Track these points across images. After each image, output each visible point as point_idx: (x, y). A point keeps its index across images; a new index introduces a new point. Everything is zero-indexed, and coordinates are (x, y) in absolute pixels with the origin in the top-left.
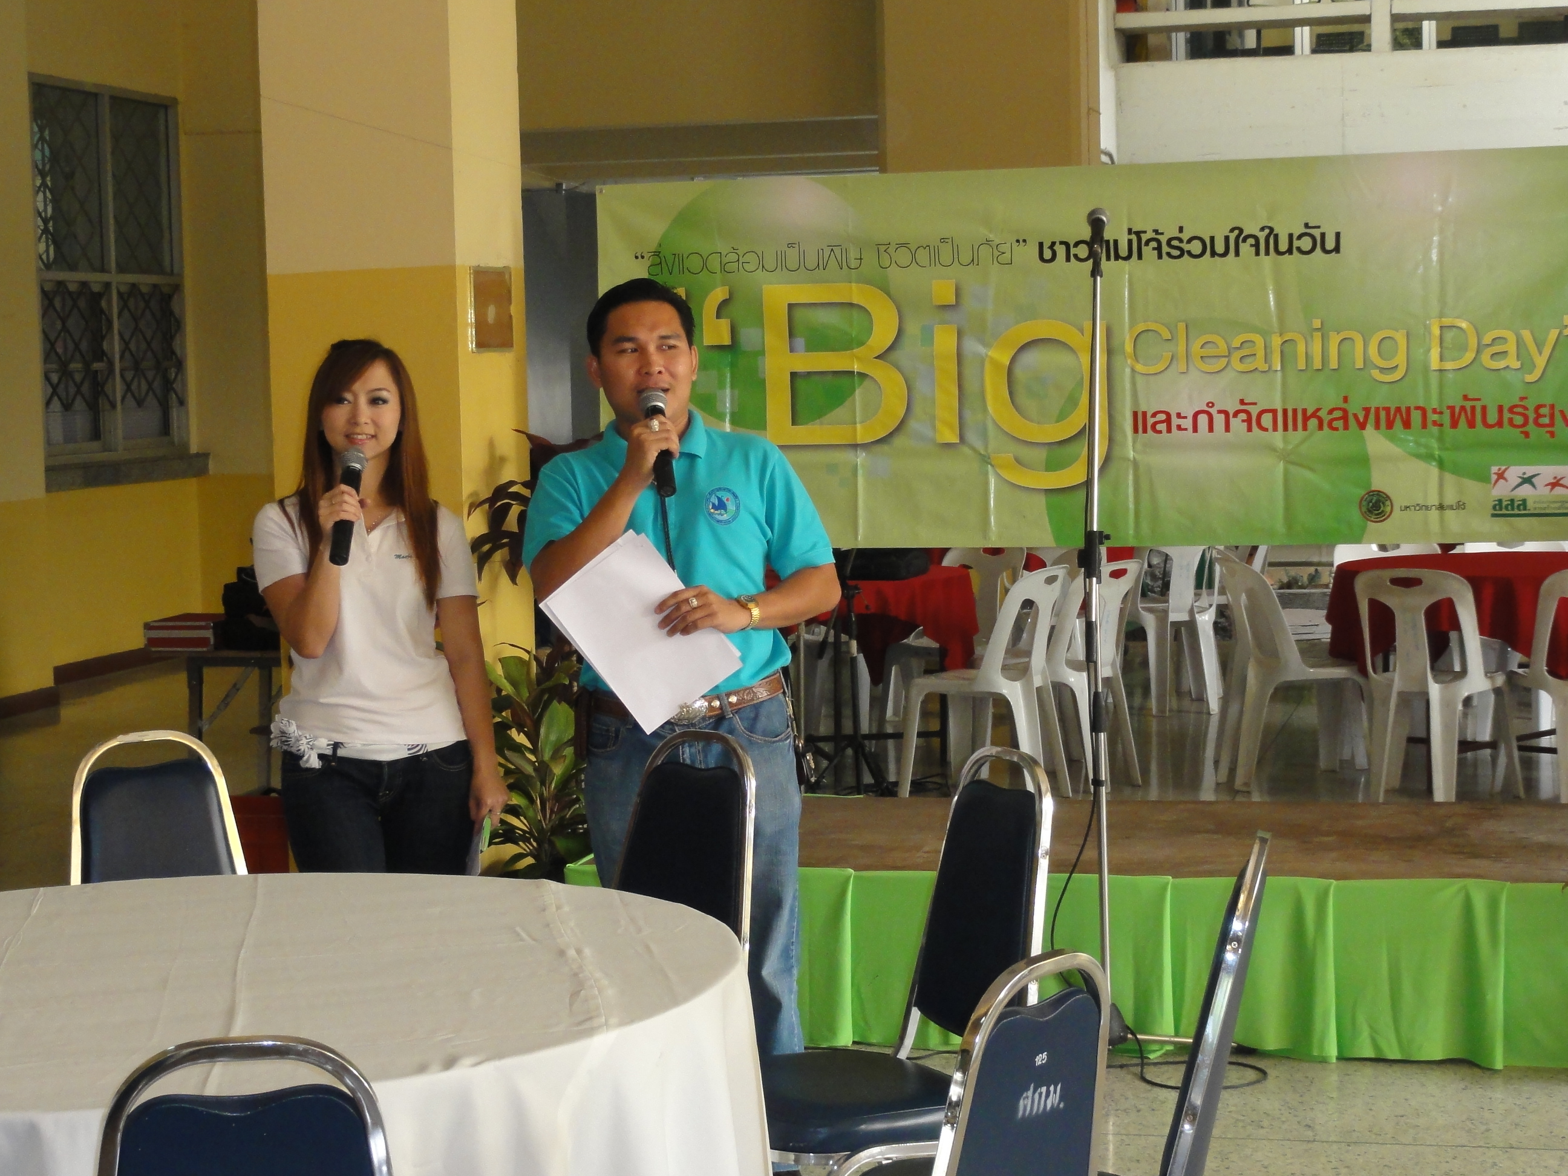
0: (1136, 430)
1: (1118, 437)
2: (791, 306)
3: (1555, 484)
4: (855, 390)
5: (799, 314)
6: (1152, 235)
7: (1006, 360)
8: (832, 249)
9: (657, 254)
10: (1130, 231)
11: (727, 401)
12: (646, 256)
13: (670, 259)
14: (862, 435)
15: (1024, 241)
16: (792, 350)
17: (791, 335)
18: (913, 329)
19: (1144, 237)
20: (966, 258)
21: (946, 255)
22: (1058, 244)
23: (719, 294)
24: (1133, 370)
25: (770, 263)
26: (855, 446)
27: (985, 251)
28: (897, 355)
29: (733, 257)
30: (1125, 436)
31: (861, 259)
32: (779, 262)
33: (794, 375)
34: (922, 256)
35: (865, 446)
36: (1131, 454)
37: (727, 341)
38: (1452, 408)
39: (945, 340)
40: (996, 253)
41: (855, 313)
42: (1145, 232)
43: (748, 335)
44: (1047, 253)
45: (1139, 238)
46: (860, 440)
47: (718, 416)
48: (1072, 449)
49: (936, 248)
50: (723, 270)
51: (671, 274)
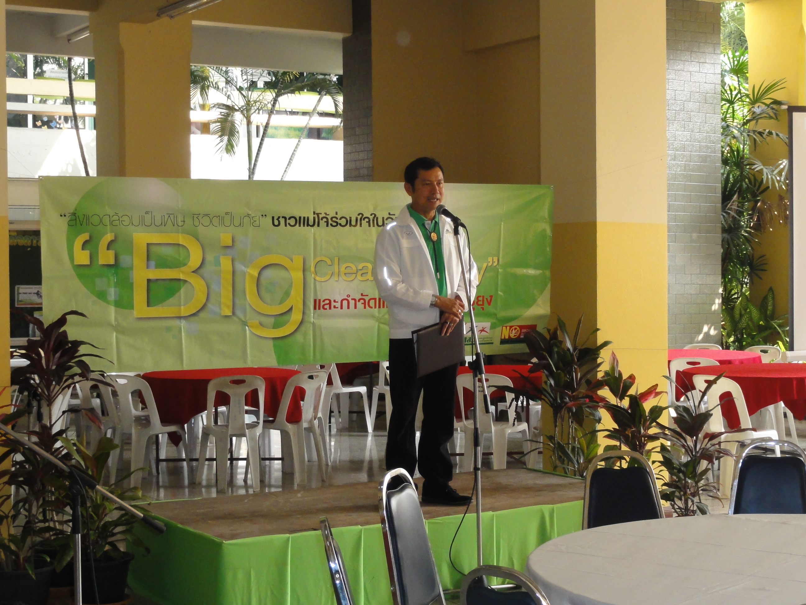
0: (315, 308)
1: (307, 312)
2: (148, 245)
3: (483, 330)
4: (180, 289)
5: (153, 249)
6: (323, 215)
7: (256, 274)
8: (169, 216)
9: (74, 214)
10: (314, 213)
11: (112, 293)
12: (67, 215)
13: (81, 217)
14: (184, 312)
15: (265, 215)
16: (148, 267)
17: (148, 259)
18: (210, 258)
19: (321, 216)
20: (237, 222)
21: (227, 221)
22: (281, 217)
23: (109, 237)
24: (315, 279)
25: (136, 222)
26: (180, 318)
28: (201, 271)
29: (116, 218)
30: (310, 310)
31: (184, 221)
32: (141, 220)
33: (149, 281)
34: (216, 221)
35: (185, 318)
36: (312, 320)
37: (112, 262)
39: (226, 263)
40: (252, 221)
41: (181, 249)
42: (321, 214)
43: (124, 259)
44: (276, 222)
45: (318, 216)
46: (182, 314)
47: (108, 302)
48: (285, 318)
49: (223, 218)
50: (111, 224)
51: (81, 225)
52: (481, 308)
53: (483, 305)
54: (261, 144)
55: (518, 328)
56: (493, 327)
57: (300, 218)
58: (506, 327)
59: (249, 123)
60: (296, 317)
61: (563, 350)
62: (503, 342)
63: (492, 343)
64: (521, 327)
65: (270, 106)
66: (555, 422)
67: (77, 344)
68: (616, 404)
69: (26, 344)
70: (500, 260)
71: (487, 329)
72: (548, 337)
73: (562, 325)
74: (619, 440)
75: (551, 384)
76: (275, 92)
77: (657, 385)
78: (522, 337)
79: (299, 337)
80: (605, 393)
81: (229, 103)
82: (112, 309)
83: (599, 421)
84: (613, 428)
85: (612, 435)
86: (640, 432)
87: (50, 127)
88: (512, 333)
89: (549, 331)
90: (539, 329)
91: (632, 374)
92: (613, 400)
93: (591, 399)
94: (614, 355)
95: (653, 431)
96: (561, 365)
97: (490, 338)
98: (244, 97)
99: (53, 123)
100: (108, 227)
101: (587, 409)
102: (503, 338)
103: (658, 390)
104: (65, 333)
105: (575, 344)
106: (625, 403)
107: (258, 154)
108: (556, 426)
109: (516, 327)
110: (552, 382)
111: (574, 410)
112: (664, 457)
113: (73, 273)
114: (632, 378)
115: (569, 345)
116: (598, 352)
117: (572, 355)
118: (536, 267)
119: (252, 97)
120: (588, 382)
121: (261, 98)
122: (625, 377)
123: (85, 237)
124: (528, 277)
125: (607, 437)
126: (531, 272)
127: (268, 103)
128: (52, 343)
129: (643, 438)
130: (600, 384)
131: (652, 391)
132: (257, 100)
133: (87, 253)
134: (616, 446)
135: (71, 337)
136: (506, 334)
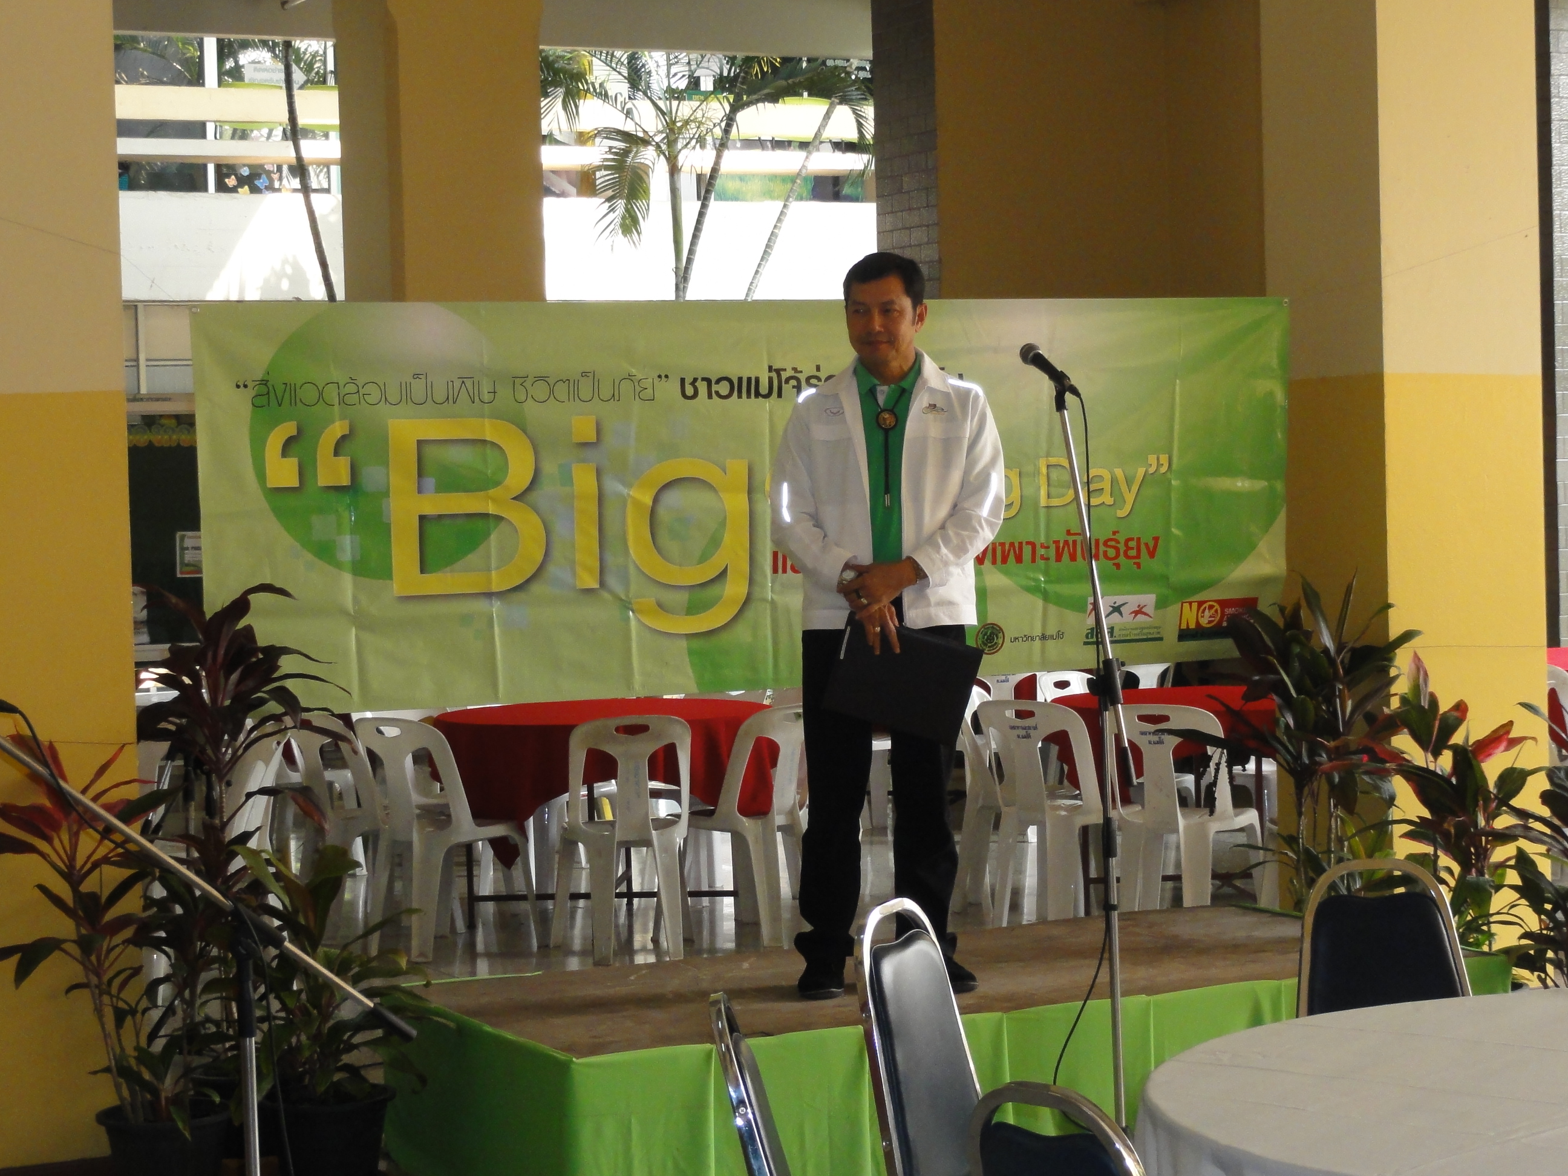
0: (775, 570)
1: (758, 578)
2: (420, 443)
3: (1139, 612)
4: (489, 535)
5: (430, 452)
6: (789, 373)
7: (648, 500)
8: (463, 382)
9: (264, 382)
10: (770, 369)
11: (347, 546)
12: (250, 384)
13: (280, 389)
14: (498, 582)
15: (667, 376)
16: (420, 491)
17: (420, 474)
18: (550, 468)
19: (784, 375)
20: (606, 393)
21: (585, 391)
22: (699, 380)
23: (338, 429)
25: (393, 395)
26: (489, 595)
27: (626, 386)
28: (533, 496)
29: (351, 388)
30: (765, 576)
31: (495, 392)
32: (404, 392)
33: (422, 518)
34: (561, 391)
35: (500, 595)
36: (769, 596)
37: (345, 481)
38: (1057, 542)
39: (584, 480)
40: (638, 389)
41: (489, 451)
42: (785, 370)
43: (371, 475)
44: (688, 389)
45: (779, 376)
46: (495, 588)
47: (339, 565)
48: (713, 591)
49: (576, 382)
50: (341, 401)
51: (280, 405)
52: (1135, 563)
53: (1138, 556)
54: (701, 215)
55: (1217, 606)
56: (1161, 604)
57: (740, 379)
58: (1190, 603)
59: (674, 170)
60: (735, 589)
61: (1312, 652)
62: (1185, 635)
63: (1161, 639)
64: (1223, 603)
65: (718, 132)
66: (1300, 805)
67: (274, 653)
68: (1425, 767)
69: (167, 655)
70: (1175, 460)
71: (1149, 610)
72: (1281, 623)
73: (1311, 597)
74: (1434, 843)
75: (1287, 725)
76: (728, 100)
77: (1511, 723)
78: (1225, 624)
79: (742, 633)
80: (1403, 742)
81: (629, 127)
82: (347, 580)
83: (1391, 801)
84: (1418, 817)
85: (1420, 831)
86: (1475, 824)
87: (255, 190)
88: (1203, 617)
89: (1282, 610)
90: (1264, 607)
91: (1462, 700)
92: (1417, 756)
93: (1375, 757)
94: (1419, 659)
95: (1503, 821)
96: (1308, 682)
97: (1155, 628)
98: (663, 113)
99: (261, 181)
100: (336, 408)
101: (1366, 778)
102: (1184, 626)
103: (1513, 734)
104: (249, 631)
105: (1340, 637)
106: (1445, 763)
107: (695, 237)
108: (1300, 814)
109: (1211, 603)
110: (1291, 722)
111: (1337, 780)
112: (1523, 877)
113: (264, 505)
114: (1461, 708)
115: (1328, 641)
116: (1392, 655)
117: (1332, 662)
118: (1252, 475)
119: (679, 114)
120: (1370, 718)
121: (699, 114)
122: (1444, 706)
123: (288, 429)
124: (1237, 495)
125: (1408, 835)
126: (1241, 484)
127: (715, 126)
128: (222, 652)
129: (1483, 838)
130: (1393, 724)
131: (1501, 737)
132: (691, 119)
133: (292, 463)
134: (1426, 855)
135: (262, 641)
136: (1190, 618)
